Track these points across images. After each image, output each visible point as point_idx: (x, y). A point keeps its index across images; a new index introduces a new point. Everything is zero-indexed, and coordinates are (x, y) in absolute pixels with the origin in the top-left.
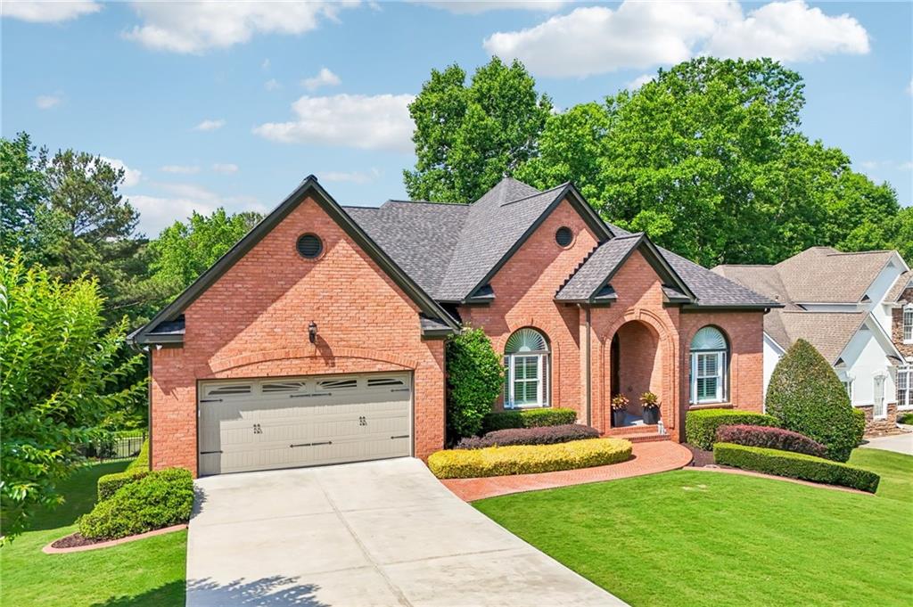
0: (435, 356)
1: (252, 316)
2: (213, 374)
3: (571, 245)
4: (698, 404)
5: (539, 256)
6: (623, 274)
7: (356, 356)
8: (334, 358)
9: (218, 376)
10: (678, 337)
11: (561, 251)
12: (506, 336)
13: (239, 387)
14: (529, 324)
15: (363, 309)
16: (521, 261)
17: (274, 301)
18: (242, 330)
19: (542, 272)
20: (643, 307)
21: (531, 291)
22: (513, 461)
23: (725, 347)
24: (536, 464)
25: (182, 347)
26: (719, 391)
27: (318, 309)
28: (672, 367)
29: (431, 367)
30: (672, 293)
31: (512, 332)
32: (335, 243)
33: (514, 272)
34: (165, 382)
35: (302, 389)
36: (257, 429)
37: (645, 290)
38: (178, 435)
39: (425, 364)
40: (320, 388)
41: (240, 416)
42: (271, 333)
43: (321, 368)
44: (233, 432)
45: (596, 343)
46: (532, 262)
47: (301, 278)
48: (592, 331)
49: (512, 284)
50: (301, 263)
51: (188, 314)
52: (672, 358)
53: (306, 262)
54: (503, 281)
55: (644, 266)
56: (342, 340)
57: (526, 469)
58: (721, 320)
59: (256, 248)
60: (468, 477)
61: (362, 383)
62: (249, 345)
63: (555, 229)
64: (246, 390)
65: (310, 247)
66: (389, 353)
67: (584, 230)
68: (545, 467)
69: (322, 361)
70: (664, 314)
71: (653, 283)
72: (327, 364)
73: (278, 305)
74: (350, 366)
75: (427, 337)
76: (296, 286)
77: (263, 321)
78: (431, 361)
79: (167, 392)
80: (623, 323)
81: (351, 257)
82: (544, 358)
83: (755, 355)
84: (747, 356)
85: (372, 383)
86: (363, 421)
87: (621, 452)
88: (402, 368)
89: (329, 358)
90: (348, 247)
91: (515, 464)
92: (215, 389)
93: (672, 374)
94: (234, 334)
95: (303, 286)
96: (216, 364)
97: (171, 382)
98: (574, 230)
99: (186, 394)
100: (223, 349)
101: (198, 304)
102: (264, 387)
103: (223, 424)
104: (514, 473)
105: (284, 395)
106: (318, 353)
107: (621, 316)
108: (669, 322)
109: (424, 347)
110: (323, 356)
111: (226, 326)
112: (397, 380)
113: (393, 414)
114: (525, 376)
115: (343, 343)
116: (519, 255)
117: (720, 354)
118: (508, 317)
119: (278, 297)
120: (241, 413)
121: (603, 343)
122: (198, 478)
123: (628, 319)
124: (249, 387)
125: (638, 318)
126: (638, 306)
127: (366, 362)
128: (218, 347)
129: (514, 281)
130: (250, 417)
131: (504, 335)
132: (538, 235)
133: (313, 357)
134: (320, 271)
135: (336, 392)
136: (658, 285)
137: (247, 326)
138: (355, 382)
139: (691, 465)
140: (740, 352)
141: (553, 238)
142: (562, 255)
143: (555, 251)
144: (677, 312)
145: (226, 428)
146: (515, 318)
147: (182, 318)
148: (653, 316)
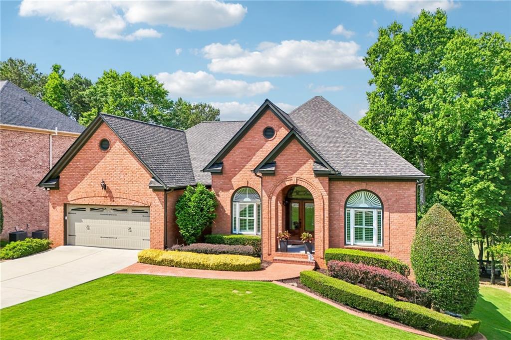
0: (160, 200)
1: (83, 177)
2: (68, 201)
3: (273, 137)
4: (354, 245)
5: (252, 145)
6: (284, 155)
7: (123, 197)
8: (114, 198)
9: (71, 203)
10: (328, 196)
11: (267, 141)
12: (232, 191)
13: (81, 208)
14: (246, 185)
15: (126, 174)
16: (241, 148)
17: (91, 170)
18: (79, 183)
19: (254, 155)
20: (299, 176)
21: (248, 166)
22: (172, 259)
23: (381, 207)
24: (184, 263)
25: (59, 189)
26: (375, 237)
27: (108, 174)
28: (322, 217)
29: (158, 205)
30: (319, 168)
31: (235, 189)
32: (115, 143)
33: (237, 155)
34: (53, 204)
35: (105, 211)
36: (88, 227)
37: (301, 165)
38: (57, 226)
39: (155, 204)
40: (112, 211)
41: (82, 221)
42: (90, 185)
43: (108, 202)
44: (82, 225)
46: (248, 149)
47: (101, 160)
48: (263, 191)
49: (236, 161)
50: (101, 153)
51: (61, 175)
52: (322, 211)
53: (103, 152)
54: (231, 160)
55: (301, 149)
56: (117, 189)
57: (178, 265)
58: (372, 186)
59: (84, 147)
60: (150, 264)
61: (130, 210)
62: (81, 190)
63: (262, 129)
64: (84, 209)
65: (105, 145)
66: (138, 197)
67: (283, 128)
68: (190, 266)
69: (109, 199)
70: (316, 181)
71: (307, 161)
72: (111, 200)
73: (92, 172)
74: (121, 203)
75: (155, 189)
76: (99, 164)
77: (86, 180)
78: (157, 201)
79: (54, 208)
80: (284, 186)
81: (121, 149)
82: (259, 206)
83: (407, 214)
84: (399, 214)
85: (134, 211)
86: (130, 230)
87: (244, 265)
88: (144, 205)
89: (112, 197)
90: (120, 145)
91: (173, 261)
92: (74, 208)
93: (322, 222)
94: (76, 184)
95: (102, 163)
96: (70, 197)
97: (55, 204)
98: (275, 128)
99: (60, 210)
100: (73, 191)
101: (64, 171)
102: (91, 209)
103: (76, 224)
104: (173, 266)
105: (99, 213)
106: (107, 195)
107: (283, 181)
108: (320, 187)
109: (155, 194)
110: (109, 196)
111: (74, 181)
112: (146, 211)
113: (144, 228)
114: (247, 215)
115: (118, 191)
116: (240, 144)
117: (375, 212)
118: (233, 181)
119: (92, 169)
120: (83, 220)
122: (65, 244)
123: (288, 183)
124: (85, 208)
125: (295, 183)
126: (294, 177)
127: (127, 201)
128: (71, 190)
129: (237, 160)
130: (86, 222)
131: (231, 191)
132: (251, 133)
133: (105, 197)
134: (109, 156)
135: (119, 214)
136: (311, 162)
137: (81, 181)
138: (127, 210)
139: (282, 281)
140: (391, 211)
141: (261, 134)
142: (267, 144)
143: (263, 141)
144: (326, 180)
145: (77, 225)
146: (238, 181)
147: (58, 177)
148: (307, 182)
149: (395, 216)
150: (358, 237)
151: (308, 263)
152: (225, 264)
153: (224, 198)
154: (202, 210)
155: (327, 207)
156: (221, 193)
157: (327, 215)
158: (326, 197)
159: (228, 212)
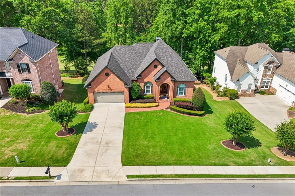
1: (100, 84)
3: (157, 68)
5: (151, 70)
6: (163, 76)
7: (115, 89)
9: (96, 92)
12: (144, 83)
13: (99, 93)
14: (148, 81)
15: (116, 83)
19: (151, 73)
21: (149, 76)
23: (186, 87)
25: (91, 88)
26: (184, 94)
27: (109, 83)
30: (172, 79)
32: (111, 74)
33: (146, 73)
35: (108, 93)
36: (102, 98)
37: (167, 78)
40: (110, 93)
42: (103, 86)
43: (110, 91)
44: (99, 98)
45: (157, 87)
46: (149, 71)
49: (145, 75)
50: (106, 77)
51: (91, 84)
55: (167, 74)
56: (113, 87)
58: (185, 83)
59: (100, 75)
60: (129, 108)
61: (116, 93)
62: (99, 88)
63: (154, 65)
65: (107, 75)
66: (120, 89)
67: (160, 65)
73: (103, 82)
74: (114, 91)
77: (101, 85)
78: (126, 90)
81: (113, 76)
82: (152, 86)
83: (191, 88)
85: (118, 93)
86: (117, 97)
87: (155, 105)
88: (122, 91)
89: (111, 90)
90: (113, 74)
91: (137, 106)
93: (172, 92)
94: (98, 86)
95: (106, 80)
96: (95, 90)
97: (90, 92)
98: (158, 65)
99: (92, 94)
102: (102, 93)
105: (106, 94)
108: (172, 84)
109: (125, 88)
111: (96, 85)
113: (121, 97)
114: (148, 89)
116: (147, 70)
117: (184, 88)
118: (144, 80)
121: (158, 87)
122: (95, 103)
123: (163, 83)
125: (165, 83)
126: (165, 81)
127: (117, 90)
128: (96, 88)
130: (101, 96)
132: (150, 66)
133: (109, 89)
134: (109, 78)
135: (113, 94)
136: (170, 77)
139: (166, 109)
140: (188, 88)
141: (153, 67)
142: (155, 70)
143: (154, 69)
144: (174, 82)
145: (98, 97)
146: (146, 80)
147: (90, 84)
148: (169, 83)
149: (189, 89)
150: (179, 94)
151: (168, 102)
152: (151, 106)
153: (142, 85)
154: (139, 91)
155: (173, 88)
156: (141, 84)
157: (173, 90)
158: (173, 86)
159: (143, 89)
